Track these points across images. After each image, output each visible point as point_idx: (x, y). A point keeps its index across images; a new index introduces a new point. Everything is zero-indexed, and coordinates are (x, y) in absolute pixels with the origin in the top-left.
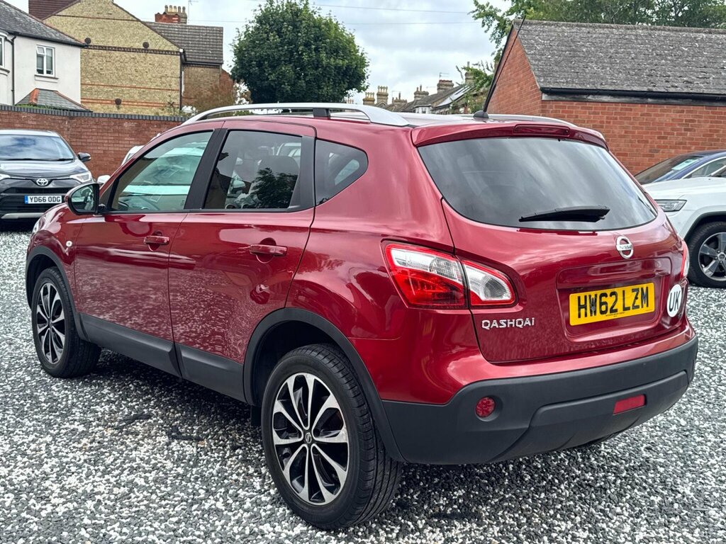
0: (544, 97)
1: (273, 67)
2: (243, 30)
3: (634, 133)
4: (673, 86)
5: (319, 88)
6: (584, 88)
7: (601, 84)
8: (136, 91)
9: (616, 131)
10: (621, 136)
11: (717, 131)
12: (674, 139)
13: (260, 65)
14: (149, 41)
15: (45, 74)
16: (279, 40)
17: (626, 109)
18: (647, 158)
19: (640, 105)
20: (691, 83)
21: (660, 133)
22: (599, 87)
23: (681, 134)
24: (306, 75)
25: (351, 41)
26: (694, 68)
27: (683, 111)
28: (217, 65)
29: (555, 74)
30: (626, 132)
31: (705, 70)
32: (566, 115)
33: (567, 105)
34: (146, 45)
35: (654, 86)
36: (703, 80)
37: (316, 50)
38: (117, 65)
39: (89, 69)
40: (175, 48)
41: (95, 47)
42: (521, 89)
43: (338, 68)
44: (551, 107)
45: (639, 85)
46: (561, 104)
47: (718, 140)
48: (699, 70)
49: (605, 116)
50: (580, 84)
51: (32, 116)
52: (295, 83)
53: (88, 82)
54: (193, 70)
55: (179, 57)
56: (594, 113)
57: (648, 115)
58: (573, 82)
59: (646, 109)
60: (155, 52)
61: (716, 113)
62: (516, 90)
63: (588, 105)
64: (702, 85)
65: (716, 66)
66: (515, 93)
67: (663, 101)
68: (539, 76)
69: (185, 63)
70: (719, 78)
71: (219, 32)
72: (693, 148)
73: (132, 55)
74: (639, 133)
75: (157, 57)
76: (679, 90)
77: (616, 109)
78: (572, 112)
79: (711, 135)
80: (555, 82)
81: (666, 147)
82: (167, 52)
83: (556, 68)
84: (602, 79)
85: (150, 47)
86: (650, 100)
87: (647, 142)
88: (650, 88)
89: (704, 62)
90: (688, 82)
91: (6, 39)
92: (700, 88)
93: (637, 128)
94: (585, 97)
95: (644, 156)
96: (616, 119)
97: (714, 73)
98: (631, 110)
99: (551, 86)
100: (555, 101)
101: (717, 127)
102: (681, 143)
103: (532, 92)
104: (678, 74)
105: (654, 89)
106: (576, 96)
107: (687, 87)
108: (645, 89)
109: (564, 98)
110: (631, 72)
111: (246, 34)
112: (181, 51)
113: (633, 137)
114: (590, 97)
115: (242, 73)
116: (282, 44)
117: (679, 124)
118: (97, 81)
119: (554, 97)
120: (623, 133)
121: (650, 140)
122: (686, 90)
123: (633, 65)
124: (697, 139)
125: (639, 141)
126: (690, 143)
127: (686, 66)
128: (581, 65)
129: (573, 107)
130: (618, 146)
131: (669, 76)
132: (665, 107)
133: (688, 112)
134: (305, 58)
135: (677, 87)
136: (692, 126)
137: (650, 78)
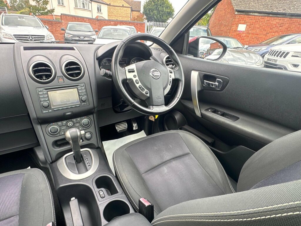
0: (236, 13)
1: (152, 11)
2: (145, 2)
3: (263, 27)
4: (279, 10)
5: (163, 17)
6: (250, 10)
7: (255, 9)
8: (121, 17)
9: (257, 26)
10: (258, 28)
11: (290, 27)
12: (274, 30)
13: (149, 11)
14: (124, 4)
15: (99, 12)
16: (154, 4)
17: (262, 18)
18: (264, 36)
19: (267, 17)
20: (285, 9)
21: (271, 27)
22: (255, 10)
23: (278, 28)
24: (160, 14)
25: (171, 5)
26: (285, 5)
27: (281, 20)
28: (139, 11)
29: (240, 5)
30: (260, 27)
31: (289, 5)
32: (242, 20)
33: (243, 16)
34: (123, 5)
35: (273, 10)
36: (289, 9)
37: (163, 7)
38: (117, 10)
39: (110, 12)
40: (129, 6)
41: (111, 6)
42: (226, 11)
43: (167, 12)
44: (237, 17)
45: (268, 10)
46: (241, 16)
47: (289, 30)
48: (287, 5)
49: (255, 21)
50: (248, 9)
51: (87, 19)
52: (157, 16)
53: (110, 15)
54: (134, 12)
55: (130, 8)
56: (251, 19)
57: (269, 21)
58: (246, 8)
59: (269, 18)
60: (125, 7)
61: (292, 21)
62: (223, 12)
63: (250, 16)
64: (289, 10)
65: (293, 4)
66: (223, 13)
67: (275, 16)
68: (235, 6)
69: (132, 11)
70: (294, 8)
71: (140, 2)
72: (280, 33)
73: (120, 8)
74: (264, 27)
75: (126, 8)
76: (281, 12)
77: (259, 18)
78: (244, 19)
79: (288, 29)
80: (240, 8)
81: (272, 32)
82: (128, 7)
83: (240, 3)
84: (255, 7)
85: (124, 6)
86: (271, 15)
87: (266, 30)
88: (272, 11)
89: (288, 3)
90: (284, 9)
91: (90, 2)
92: (289, 11)
93: (264, 25)
94: (249, 13)
95: (264, 35)
96: (258, 22)
97: (292, 6)
98: (264, 19)
99: (239, 9)
100: (240, 14)
101: (291, 26)
102: (277, 31)
103: (231, 12)
104: (280, 6)
105: (273, 11)
106: (247, 13)
107: (284, 11)
108: (270, 11)
109: (242, 14)
110: (265, 5)
111: (146, 3)
112: (131, 7)
113: (262, 28)
114: (251, 14)
115: (145, 13)
116: (155, 5)
117: (278, 24)
118: (112, 15)
119: (239, 13)
120: (259, 27)
121: (267, 30)
122: (284, 12)
123: (265, 3)
124: (283, 30)
125: (263, 30)
126: (280, 31)
127: (283, 4)
128: (248, 3)
129: (245, 17)
130: (256, 31)
131: (277, 7)
132: (275, 18)
133: (283, 20)
134: (160, 9)
135: (281, 11)
136: (282, 25)
137: (271, 8)
